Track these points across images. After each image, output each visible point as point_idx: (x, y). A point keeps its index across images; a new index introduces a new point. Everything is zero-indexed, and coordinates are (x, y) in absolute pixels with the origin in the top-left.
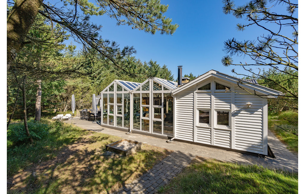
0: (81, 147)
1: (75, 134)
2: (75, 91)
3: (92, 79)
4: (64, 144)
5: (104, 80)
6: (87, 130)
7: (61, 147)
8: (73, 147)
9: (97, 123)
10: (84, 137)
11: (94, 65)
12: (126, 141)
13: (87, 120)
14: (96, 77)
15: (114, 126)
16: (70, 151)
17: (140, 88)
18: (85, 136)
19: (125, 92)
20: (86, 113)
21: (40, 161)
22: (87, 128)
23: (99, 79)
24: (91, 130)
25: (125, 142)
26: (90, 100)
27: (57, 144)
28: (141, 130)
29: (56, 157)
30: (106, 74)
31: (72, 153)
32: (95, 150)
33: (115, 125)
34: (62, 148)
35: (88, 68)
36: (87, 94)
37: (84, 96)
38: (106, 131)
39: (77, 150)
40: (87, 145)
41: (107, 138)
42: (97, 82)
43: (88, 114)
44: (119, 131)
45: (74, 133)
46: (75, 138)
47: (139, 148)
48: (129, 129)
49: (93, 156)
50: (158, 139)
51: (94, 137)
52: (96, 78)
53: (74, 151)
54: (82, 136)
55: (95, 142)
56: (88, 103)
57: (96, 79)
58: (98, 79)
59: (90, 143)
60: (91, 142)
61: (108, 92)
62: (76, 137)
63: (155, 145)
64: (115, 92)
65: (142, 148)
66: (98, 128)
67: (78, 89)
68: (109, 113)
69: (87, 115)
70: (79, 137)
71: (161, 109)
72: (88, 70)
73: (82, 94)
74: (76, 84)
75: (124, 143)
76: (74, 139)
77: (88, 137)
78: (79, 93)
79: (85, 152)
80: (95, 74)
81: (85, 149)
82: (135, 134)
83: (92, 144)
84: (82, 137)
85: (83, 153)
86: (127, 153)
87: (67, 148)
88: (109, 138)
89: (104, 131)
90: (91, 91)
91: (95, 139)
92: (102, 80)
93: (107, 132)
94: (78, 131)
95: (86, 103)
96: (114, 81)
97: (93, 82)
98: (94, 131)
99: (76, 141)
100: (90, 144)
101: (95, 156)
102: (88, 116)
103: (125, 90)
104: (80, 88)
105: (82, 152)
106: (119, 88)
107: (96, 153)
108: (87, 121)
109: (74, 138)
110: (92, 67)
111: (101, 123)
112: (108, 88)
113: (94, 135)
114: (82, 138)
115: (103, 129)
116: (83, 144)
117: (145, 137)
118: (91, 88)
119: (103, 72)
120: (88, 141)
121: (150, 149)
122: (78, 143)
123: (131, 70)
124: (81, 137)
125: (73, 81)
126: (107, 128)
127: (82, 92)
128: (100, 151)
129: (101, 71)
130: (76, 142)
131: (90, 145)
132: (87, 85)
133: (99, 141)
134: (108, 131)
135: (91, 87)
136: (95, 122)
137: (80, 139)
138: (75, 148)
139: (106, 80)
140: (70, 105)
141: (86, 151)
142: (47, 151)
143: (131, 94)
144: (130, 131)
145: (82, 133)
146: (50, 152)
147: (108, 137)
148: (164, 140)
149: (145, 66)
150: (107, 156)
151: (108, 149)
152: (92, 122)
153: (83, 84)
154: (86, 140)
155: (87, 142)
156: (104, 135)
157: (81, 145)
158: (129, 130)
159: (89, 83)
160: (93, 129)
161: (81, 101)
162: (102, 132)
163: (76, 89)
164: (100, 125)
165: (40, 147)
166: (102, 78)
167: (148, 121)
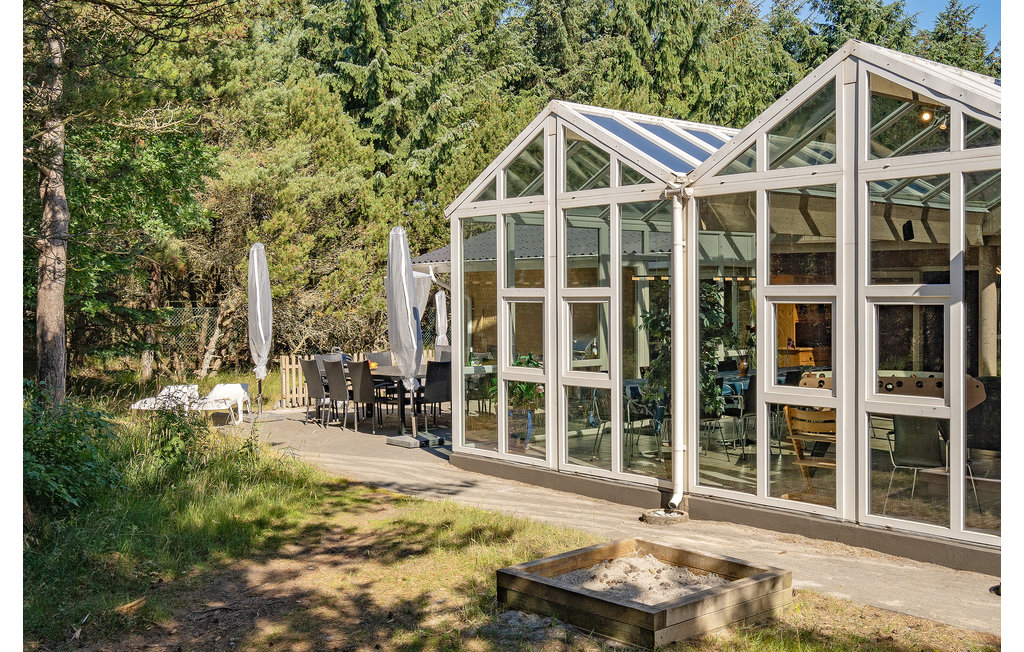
0: (326, 580)
1: (282, 503)
2: (267, 225)
3: (378, 145)
4: (215, 554)
5: (462, 147)
6: (361, 484)
7: (198, 569)
8: (273, 577)
9: (424, 445)
10: (342, 520)
11: (388, 39)
12: (651, 558)
13: (350, 426)
14: (403, 132)
15: (550, 463)
16: (253, 594)
17: (753, 146)
18: (347, 516)
19: (635, 194)
20: (342, 380)
21: (77, 634)
22: (357, 469)
23: (423, 142)
24: (389, 485)
25: (636, 561)
26: (365, 297)
27: (172, 551)
28: (763, 497)
29: (170, 625)
30: (471, 105)
31: (273, 607)
32: (423, 599)
33: (554, 453)
34: (204, 576)
35: (348, 67)
36: (346, 254)
37: (327, 268)
38: (488, 496)
39: (299, 595)
40: (369, 570)
41: (503, 536)
42: (414, 165)
43: (359, 379)
44: (589, 502)
45: (274, 496)
46: (283, 527)
47: (755, 607)
48: (666, 484)
49: (410, 634)
50: (910, 566)
51: (410, 524)
52: (403, 135)
53: (277, 596)
54: (327, 514)
55: (419, 553)
56: (352, 318)
57: (406, 143)
58: (419, 144)
59: (390, 556)
60: (392, 549)
61: (503, 205)
62: (290, 519)
63: (894, 604)
64: (553, 201)
65: (779, 612)
66: (429, 473)
67: (284, 215)
68: (506, 368)
69: (351, 392)
70: (308, 519)
71: (939, 311)
72: (348, 78)
73: (313, 254)
74: (271, 172)
75: (633, 568)
76: (277, 528)
77: (369, 523)
78: (293, 240)
79: (352, 611)
80: (399, 107)
81: (354, 592)
82: (712, 525)
83: (399, 566)
84: (330, 521)
85: (346, 615)
86: (662, 625)
87: (239, 577)
88: (515, 537)
89: (474, 495)
90: (371, 230)
91: (419, 537)
92: (445, 147)
93: (495, 499)
94: (300, 483)
95: (341, 313)
96: (546, 111)
97: (385, 168)
98: (407, 493)
99: (294, 541)
100: (386, 563)
101: (425, 637)
102: (357, 394)
103: (630, 176)
104: (301, 210)
105: (333, 607)
106: (587, 165)
107: (433, 622)
108: (355, 435)
109: (276, 521)
110: (373, 54)
111: (449, 448)
112: (497, 169)
113: (410, 513)
114: (328, 530)
115: (470, 484)
116: (335, 564)
117: (801, 548)
118: (371, 212)
119: (450, 91)
120: (370, 547)
121: (851, 629)
122: (303, 552)
123: (664, 59)
124: (322, 519)
125: (256, 157)
126: (493, 479)
127: (313, 237)
128: (454, 610)
129: (437, 80)
130: (292, 549)
131: (387, 571)
132: (346, 187)
133: (445, 546)
134: (503, 497)
135: (370, 197)
136: (407, 438)
137: (312, 530)
138: (290, 584)
139: (478, 147)
140: (241, 328)
141: (362, 602)
142: (116, 585)
143: (678, 205)
144: (676, 499)
145: (327, 500)
146: (134, 590)
147: (505, 528)
148: (975, 575)
149: (778, 27)
150: (509, 638)
151: (512, 597)
152: (384, 438)
153: (322, 175)
154: (355, 542)
155: (363, 553)
156: (474, 513)
157: (324, 569)
158: (668, 493)
159: (360, 168)
160: (403, 481)
161: (307, 299)
162: (462, 501)
163: (277, 214)
164: (447, 458)
165: (74, 557)
166: (443, 136)
167: (829, 418)
